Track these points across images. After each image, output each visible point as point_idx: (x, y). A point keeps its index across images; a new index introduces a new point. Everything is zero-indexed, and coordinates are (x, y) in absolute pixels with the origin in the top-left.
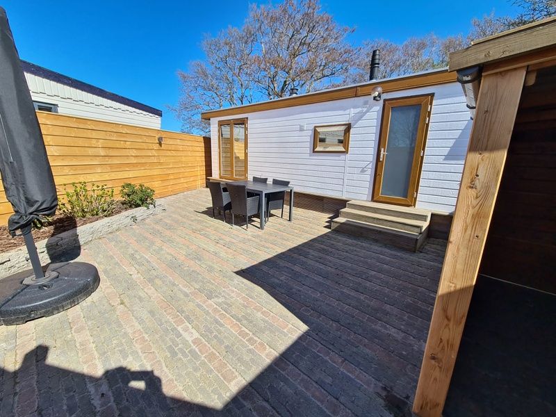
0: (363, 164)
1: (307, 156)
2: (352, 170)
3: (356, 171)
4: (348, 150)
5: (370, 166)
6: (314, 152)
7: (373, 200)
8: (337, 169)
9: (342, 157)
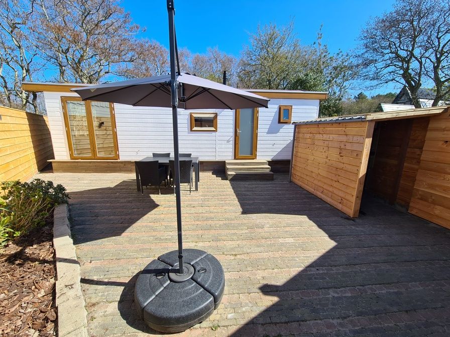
0: (228, 138)
1: (186, 134)
2: (220, 142)
3: (223, 142)
4: (217, 130)
5: (232, 139)
6: (191, 130)
7: (235, 158)
8: (211, 142)
9: (214, 134)
